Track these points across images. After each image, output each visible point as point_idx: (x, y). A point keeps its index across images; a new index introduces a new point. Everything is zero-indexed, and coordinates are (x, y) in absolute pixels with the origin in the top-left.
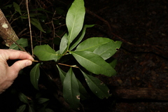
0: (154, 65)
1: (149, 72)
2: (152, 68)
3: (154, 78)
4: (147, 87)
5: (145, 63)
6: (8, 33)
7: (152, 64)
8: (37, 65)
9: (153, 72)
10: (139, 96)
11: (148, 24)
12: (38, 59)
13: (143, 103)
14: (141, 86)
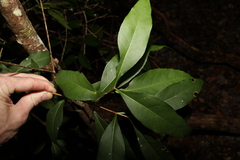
0: (226, 82)
1: (219, 92)
2: (223, 87)
3: (225, 101)
4: (214, 113)
5: (214, 79)
6: (21, 23)
7: (223, 80)
8: (61, 102)
9: (224, 93)
10: (203, 126)
11: (221, 23)
12: (62, 93)
13: (207, 136)
14: (206, 112)
